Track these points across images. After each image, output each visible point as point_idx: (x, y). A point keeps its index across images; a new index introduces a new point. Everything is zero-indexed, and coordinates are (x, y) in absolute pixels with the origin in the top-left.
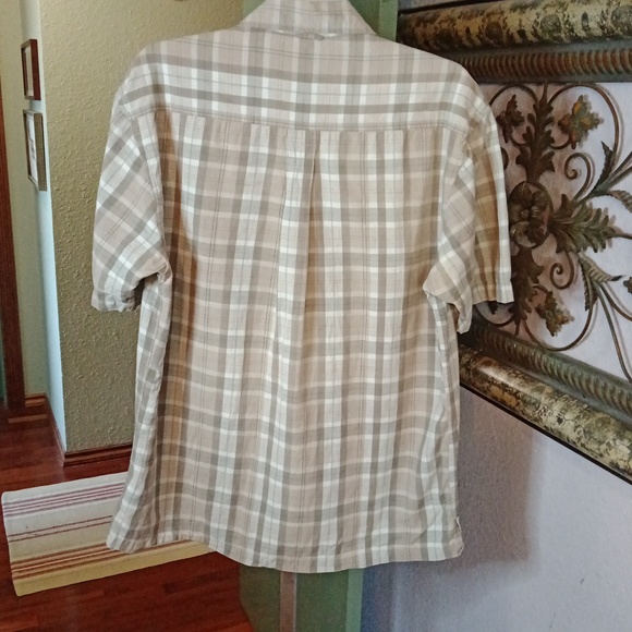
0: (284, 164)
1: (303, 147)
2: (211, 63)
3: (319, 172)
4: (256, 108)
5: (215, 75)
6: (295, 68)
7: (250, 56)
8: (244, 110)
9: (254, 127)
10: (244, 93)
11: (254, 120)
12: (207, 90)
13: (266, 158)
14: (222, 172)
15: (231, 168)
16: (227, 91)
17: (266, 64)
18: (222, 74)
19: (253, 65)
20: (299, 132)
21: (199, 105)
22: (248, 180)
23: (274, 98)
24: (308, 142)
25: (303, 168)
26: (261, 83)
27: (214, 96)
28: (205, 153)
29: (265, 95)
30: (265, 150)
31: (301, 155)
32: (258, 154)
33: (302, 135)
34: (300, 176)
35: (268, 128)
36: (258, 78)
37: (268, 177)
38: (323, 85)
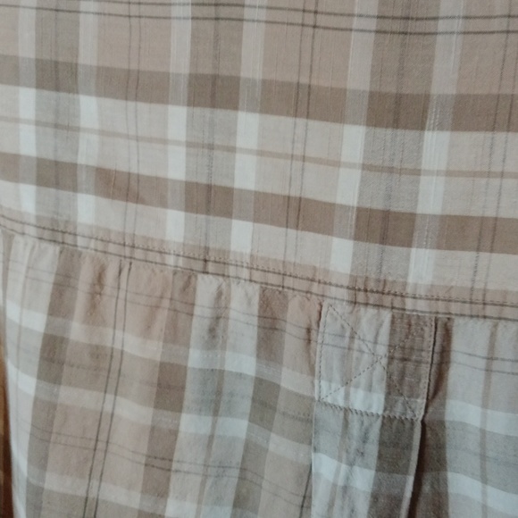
0: (306, 425)
1: (379, 372)
2: (73, 69)
3: (441, 464)
4: (217, 221)
5: (89, 108)
6: (358, 74)
7: (195, 38)
8: (174, 226)
9: (206, 288)
10: (176, 167)
11: (207, 260)
12: (66, 157)
13: (249, 390)
14: (103, 423)
15: (132, 412)
16: (127, 160)
17: (252, 64)
18: (109, 103)
19: (207, 70)
20: (367, 314)
21: (39, 203)
22: (187, 454)
23: (276, 187)
24: (401, 355)
25: (373, 449)
26: (232, 133)
27: (82, 177)
28: (53, 356)
29: (246, 175)
30: (242, 361)
31: (369, 400)
32: (222, 372)
33: (374, 326)
34: (364, 480)
35: (254, 291)
36: (221, 114)
37: (252, 452)
38: (471, 141)
